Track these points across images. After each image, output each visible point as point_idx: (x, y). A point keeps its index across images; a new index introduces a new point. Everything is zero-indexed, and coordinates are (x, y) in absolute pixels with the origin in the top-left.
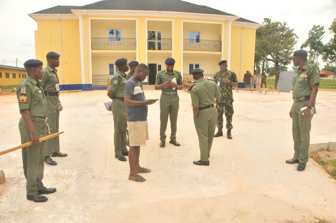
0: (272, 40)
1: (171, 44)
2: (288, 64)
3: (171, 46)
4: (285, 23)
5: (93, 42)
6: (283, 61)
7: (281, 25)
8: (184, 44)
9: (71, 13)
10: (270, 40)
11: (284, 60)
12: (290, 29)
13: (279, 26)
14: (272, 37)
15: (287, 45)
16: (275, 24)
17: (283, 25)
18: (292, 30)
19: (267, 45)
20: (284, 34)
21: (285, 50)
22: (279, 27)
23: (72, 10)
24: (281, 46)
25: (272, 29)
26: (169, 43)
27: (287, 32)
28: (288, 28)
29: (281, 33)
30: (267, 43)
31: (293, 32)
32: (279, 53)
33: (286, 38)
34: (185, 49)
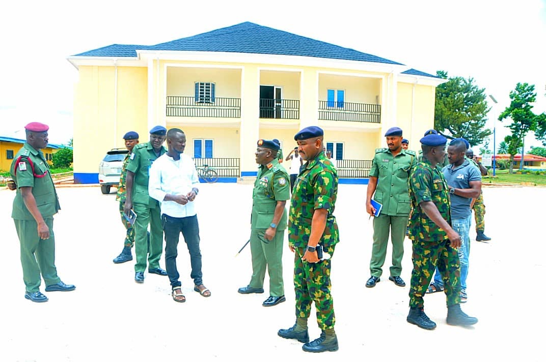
0: (451, 106)
1: (298, 110)
2: (477, 143)
3: (298, 112)
4: (471, 79)
5: (170, 104)
6: (469, 139)
7: (465, 82)
8: (320, 110)
9: (134, 55)
10: (447, 106)
11: (470, 137)
12: (480, 88)
13: (461, 84)
14: (452, 101)
15: (475, 114)
16: (455, 81)
17: (468, 82)
18: (483, 91)
19: (444, 113)
20: (469, 96)
21: (473, 122)
22: (462, 86)
23: (138, 51)
24: (466, 116)
25: (451, 88)
26: (296, 107)
27: (474, 93)
28: (476, 86)
29: (465, 95)
30: (444, 110)
31: (483, 93)
32: (463, 126)
33: (473, 102)
34: (321, 118)
